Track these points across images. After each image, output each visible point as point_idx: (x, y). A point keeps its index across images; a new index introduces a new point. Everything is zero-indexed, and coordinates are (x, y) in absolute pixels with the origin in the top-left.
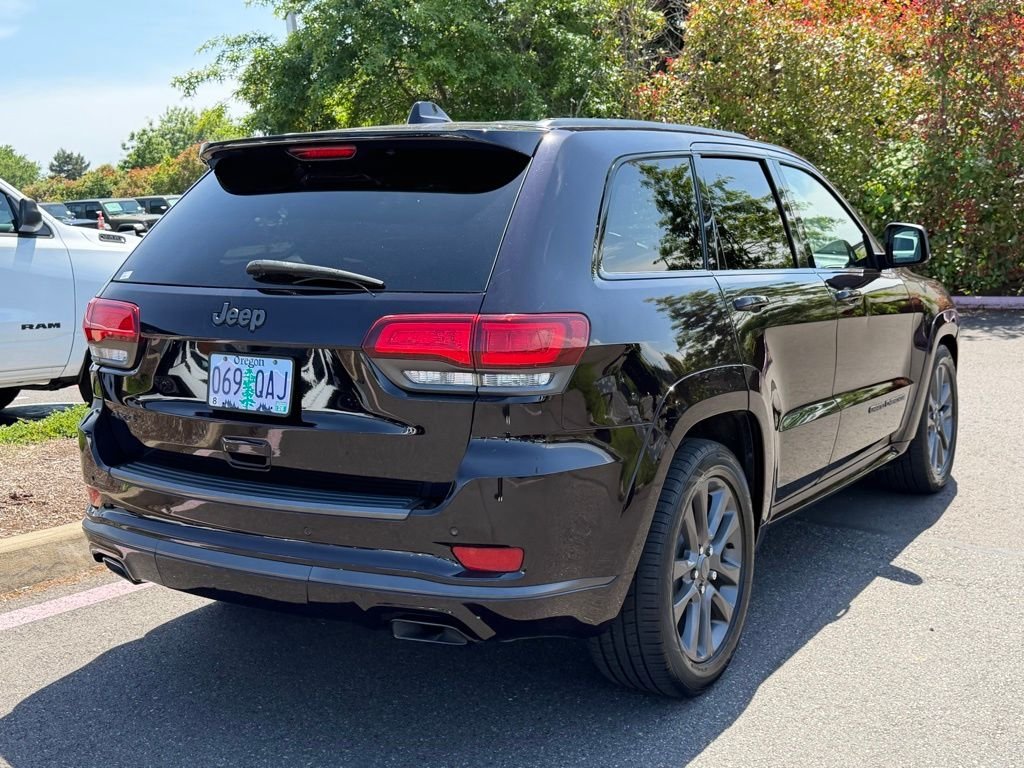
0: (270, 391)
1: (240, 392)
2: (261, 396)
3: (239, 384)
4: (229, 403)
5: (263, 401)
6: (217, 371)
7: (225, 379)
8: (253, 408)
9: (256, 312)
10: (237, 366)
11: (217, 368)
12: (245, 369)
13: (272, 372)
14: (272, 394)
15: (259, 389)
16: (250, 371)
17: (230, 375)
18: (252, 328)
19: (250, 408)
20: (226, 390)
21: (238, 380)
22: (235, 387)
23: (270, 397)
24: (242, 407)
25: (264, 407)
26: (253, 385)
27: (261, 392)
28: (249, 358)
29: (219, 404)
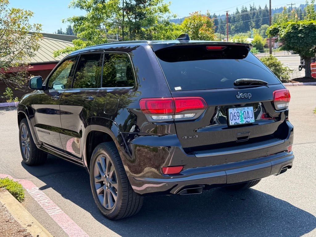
0: (248, 117)
1: (239, 119)
2: (246, 118)
3: (239, 116)
4: (236, 123)
5: (247, 120)
6: (231, 114)
7: (234, 116)
8: (244, 122)
10: (237, 111)
11: (231, 113)
12: (240, 111)
13: (248, 111)
14: (249, 117)
15: (245, 116)
16: (241, 112)
17: (236, 114)
19: (243, 123)
20: (235, 119)
21: (238, 115)
22: (237, 118)
23: (249, 118)
24: (241, 123)
25: (247, 121)
26: (243, 116)
27: (246, 117)
28: (240, 108)
29: (233, 124)
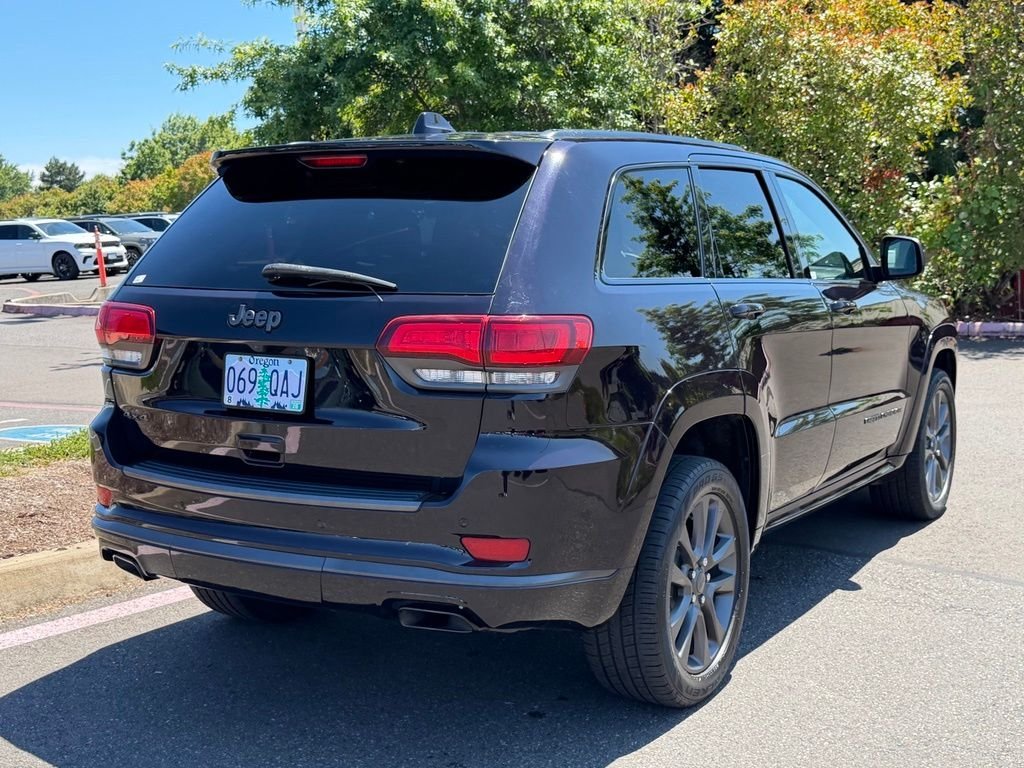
0: (285, 390)
1: (255, 391)
2: (276, 394)
3: (254, 383)
4: (244, 402)
5: (277, 399)
6: (232, 371)
7: (240, 379)
8: (268, 405)
9: (272, 314)
10: (252, 366)
11: (232, 368)
12: (260, 368)
13: (286, 372)
14: (287, 393)
15: (274, 388)
16: (264, 371)
17: (245, 375)
18: (269, 329)
19: (264, 406)
20: (241, 389)
21: (253, 380)
22: (249, 386)
23: (284, 395)
24: (257, 405)
25: (278, 405)
26: (267, 384)
27: (276, 391)
28: (264, 358)
29: (234, 403)
